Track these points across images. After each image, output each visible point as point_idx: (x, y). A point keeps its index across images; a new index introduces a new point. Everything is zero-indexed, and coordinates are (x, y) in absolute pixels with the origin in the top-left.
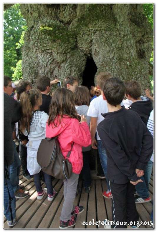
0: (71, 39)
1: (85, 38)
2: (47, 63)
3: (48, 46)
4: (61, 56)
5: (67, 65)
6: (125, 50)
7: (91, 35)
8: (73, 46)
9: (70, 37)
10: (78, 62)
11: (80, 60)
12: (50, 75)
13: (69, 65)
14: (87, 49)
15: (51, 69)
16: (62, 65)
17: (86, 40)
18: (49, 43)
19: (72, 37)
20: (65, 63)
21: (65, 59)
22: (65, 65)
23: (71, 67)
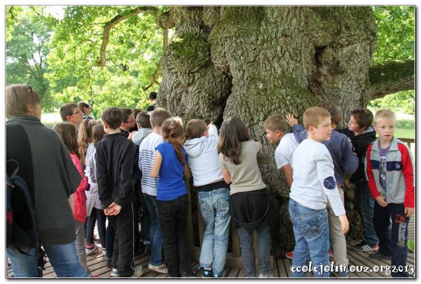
0: (199, 53)
1: (218, 51)
2: (172, 87)
3: (173, 64)
4: (185, 78)
5: (194, 89)
6: (261, 64)
7: (225, 44)
8: (203, 63)
9: (199, 51)
10: (210, 85)
11: (214, 82)
12: (177, 103)
13: (198, 88)
14: (223, 66)
15: (176, 94)
16: (190, 89)
17: (220, 52)
18: (173, 60)
19: (201, 49)
20: (192, 86)
21: (191, 81)
22: (193, 88)
23: (199, 92)
